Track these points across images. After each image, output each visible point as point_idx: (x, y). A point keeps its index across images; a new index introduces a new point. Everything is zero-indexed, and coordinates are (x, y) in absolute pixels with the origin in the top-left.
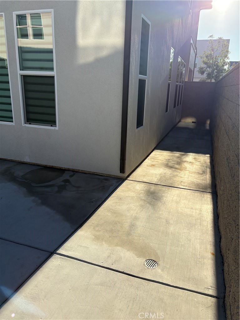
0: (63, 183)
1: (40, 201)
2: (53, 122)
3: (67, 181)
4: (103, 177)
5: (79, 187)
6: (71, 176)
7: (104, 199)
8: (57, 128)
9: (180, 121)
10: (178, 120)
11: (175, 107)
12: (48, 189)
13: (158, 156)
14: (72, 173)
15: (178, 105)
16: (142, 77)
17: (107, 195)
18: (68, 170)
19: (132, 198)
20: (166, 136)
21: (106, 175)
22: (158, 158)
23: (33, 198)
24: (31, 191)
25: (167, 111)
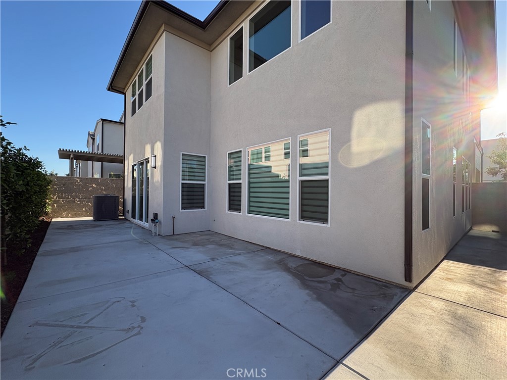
0: (335, 282)
1: (315, 296)
2: (325, 220)
3: (339, 280)
4: (381, 283)
5: (354, 289)
6: (343, 276)
7: (389, 310)
8: (329, 226)
9: (471, 229)
10: (469, 228)
11: (463, 211)
12: (321, 285)
13: (452, 268)
14: (343, 273)
15: (467, 209)
16: (425, 176)
17: (392, 307)
18: (339, 269)
19: (432, 317)
20: (456, 244)
21: (384, 281)
22: (454, 271)
23: (307, 291)
24: (305, 285)
25: (454, 215)
